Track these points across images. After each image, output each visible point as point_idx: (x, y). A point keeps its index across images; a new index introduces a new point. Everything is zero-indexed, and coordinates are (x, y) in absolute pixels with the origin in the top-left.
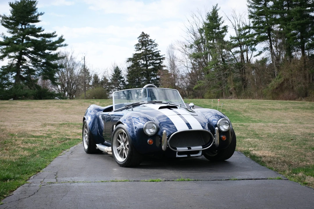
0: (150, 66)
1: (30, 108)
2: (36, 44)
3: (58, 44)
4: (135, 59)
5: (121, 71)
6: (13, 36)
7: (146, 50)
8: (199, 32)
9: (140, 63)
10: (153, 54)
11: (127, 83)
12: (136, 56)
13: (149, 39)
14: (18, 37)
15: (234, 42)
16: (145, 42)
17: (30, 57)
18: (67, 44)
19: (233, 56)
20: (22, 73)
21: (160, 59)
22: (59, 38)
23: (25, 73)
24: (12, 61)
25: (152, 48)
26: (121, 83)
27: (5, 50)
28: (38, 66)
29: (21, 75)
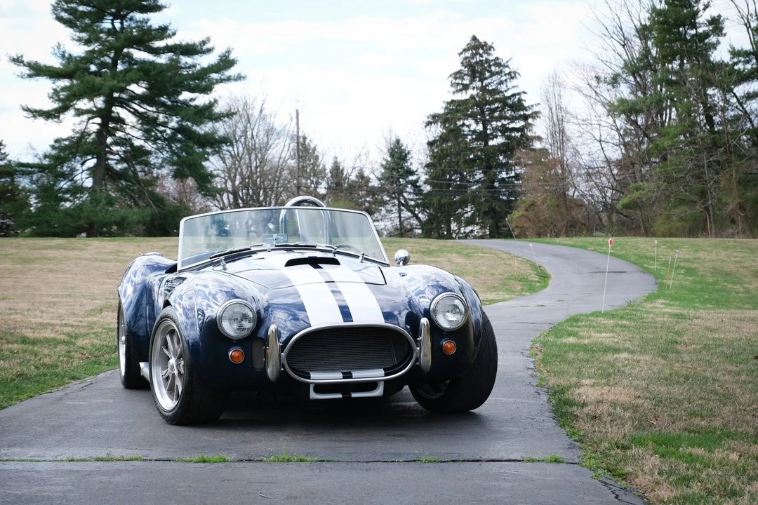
0: (496, 137)
1: (118, 261)
2: (153, 73)
3: (216, 73)
4: (451, 115)
5: (409, 153)
6: (88, 52)
7: (483, 89)
8: (639, 37)
9: (466, 129)
10: (504, 101)
11: (427, 188)
12: (452, 109)
13: (494, 58)
14: (101, 53)
15: (740, 66)
16: (482, 65)
17: (135, 113)
18: (242, 75)
19: (739, 107)
20: (112, 159)
21: (525, 118)
22: (220, 56)
23: (122, 160)
24: (85, 124)
25: (501, 83)
26: (409, 188)
27: (65, 93)
28: (159, 139)
29: (108, 165)
